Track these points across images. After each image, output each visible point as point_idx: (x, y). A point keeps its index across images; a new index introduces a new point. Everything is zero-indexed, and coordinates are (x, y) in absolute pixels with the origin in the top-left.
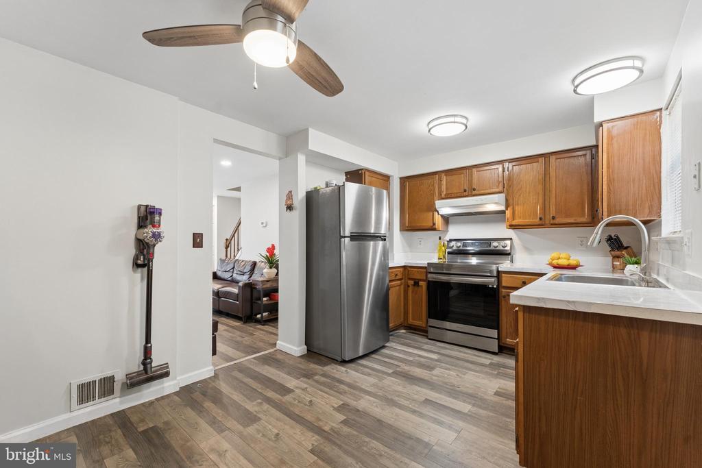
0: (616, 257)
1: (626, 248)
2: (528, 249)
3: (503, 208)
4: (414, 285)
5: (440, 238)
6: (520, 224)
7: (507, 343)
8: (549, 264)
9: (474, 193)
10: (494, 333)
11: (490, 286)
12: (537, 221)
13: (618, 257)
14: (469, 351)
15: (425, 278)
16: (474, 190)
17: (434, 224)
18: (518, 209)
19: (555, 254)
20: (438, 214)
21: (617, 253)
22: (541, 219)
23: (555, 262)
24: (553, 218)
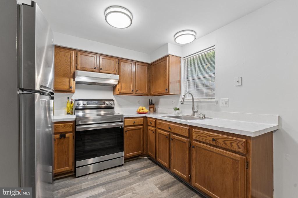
0: (150, 108)
1: (154, 104)
2: (120, 105)
3: (117, 83)
4: (60, 138)
5: (68, 98)
6: (124, 92)
7: (127, 156)
8: (137, 112)
9: (101, 71)
10: (122, 154)
11: (121, 127)
12: (131, 92)
13: (151, 108)
14: (110, 171)
15: (71, 130)
16: (101, 69)
17: (71, 87)
18: (123, 84)
19: (141, 108)
20: (74, 80)
21: (152, 106)
22: (133, 91)
23: (142, 111)
24: (137, 91)
